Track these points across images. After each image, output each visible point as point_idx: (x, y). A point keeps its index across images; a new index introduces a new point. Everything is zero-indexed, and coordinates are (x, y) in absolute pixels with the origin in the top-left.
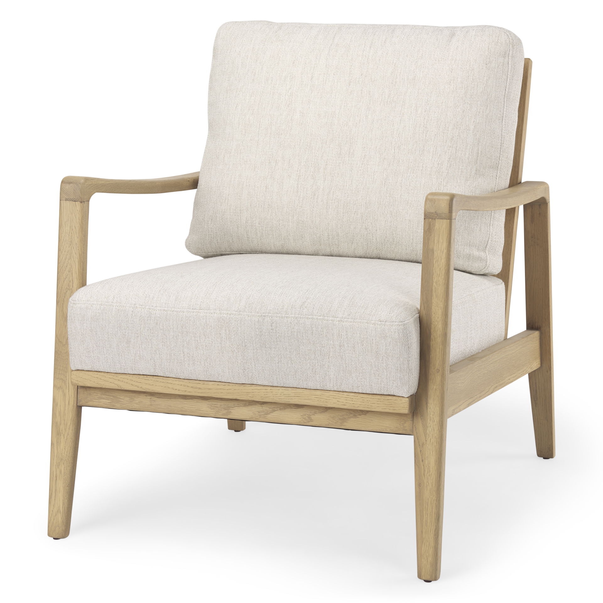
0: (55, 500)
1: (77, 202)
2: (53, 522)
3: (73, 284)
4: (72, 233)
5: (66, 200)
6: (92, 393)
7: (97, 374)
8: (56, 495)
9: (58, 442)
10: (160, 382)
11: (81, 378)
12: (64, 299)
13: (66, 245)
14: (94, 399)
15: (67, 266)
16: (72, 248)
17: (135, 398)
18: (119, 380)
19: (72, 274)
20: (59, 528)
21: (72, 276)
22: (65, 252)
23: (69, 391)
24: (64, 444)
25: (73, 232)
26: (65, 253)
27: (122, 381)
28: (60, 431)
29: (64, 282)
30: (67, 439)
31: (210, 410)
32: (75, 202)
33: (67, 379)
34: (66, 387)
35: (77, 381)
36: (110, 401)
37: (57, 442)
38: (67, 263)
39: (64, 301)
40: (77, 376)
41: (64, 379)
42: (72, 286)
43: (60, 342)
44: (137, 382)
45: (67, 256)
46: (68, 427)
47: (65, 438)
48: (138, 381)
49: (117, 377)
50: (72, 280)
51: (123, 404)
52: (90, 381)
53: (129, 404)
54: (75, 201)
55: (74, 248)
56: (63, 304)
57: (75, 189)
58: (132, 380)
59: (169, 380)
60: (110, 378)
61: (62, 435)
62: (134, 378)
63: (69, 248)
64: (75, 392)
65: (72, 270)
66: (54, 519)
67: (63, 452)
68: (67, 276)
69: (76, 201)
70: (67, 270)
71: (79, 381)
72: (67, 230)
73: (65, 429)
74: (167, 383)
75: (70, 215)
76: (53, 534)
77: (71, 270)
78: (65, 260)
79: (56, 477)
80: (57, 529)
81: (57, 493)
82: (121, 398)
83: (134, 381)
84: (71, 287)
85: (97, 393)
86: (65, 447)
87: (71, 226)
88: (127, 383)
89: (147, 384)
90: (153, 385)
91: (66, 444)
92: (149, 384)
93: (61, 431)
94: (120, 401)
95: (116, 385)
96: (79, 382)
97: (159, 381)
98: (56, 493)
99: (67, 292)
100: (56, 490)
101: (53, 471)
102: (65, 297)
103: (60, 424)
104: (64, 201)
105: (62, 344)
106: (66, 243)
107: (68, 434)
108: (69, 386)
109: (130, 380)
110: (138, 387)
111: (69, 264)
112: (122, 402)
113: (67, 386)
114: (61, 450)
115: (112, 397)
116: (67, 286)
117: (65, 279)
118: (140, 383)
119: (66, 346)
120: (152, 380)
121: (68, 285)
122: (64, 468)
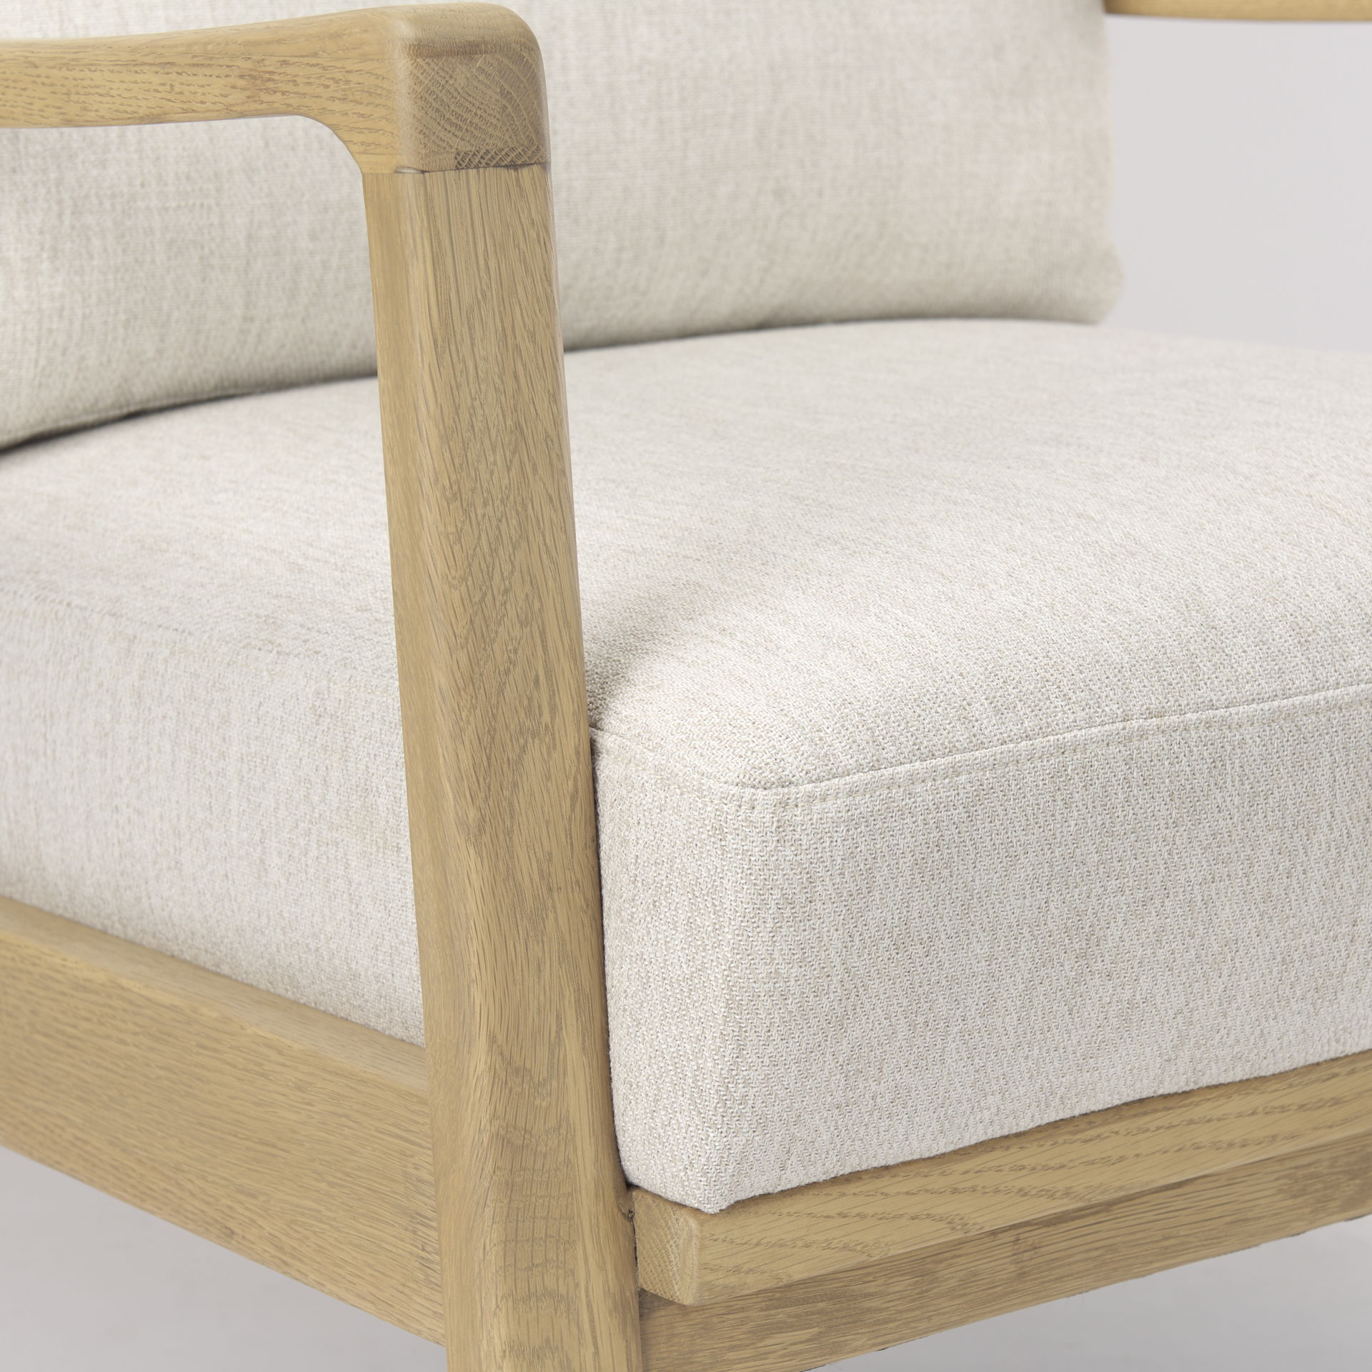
1: (525, 172)
3: (552, 695)
4: (516, 378)
5: (458, 168)
6: (715, 1320)
7: (843, 1195)
10: (1158, 1128)
11: (758, 1244)
12: (511, 805)
13: (491, 459)
14: (731, 1349)
15: (506, 591)
16: (528, 468)
17: (943, 1265)
18: (955, 1191)
19: (543, 633)
21: (545, 648)
22: (485, 504)
23: (597, 1353)
25: (524, 366)
26: (490, 508)
27: (974, 1189)
29: (501, 691)
31: (1290, 1202)
32: (512, 172)
33: (577, 1285)
34: (579, 1328)
35: (737, 1270)
36: (816, 1330)
38: (507, 568)
39: (512, 817)
40: (732, 1242)
41: (563, 1290)
42: (553, 709)
43: (517, 1070)
44: (1046, 1168)
45: (503, 526)
48: (1052, 1163)
49: (943, 1174)
50: (549, 673)
51: (886, 1322)
52: (807, 1246)
53: (913, 1310)
54: (514, 166)
55: (535, 470)
56: (509, 833)
57: (507, 87)
58: (1023, 1167)
59: (1197, 1104)
60: (907, 1193)
62: (1031, 1155)
63: (509, 470)
64: (633, 1347)
65: (541, 610)
68: (516, 651)
69: (524, 165)
70: (512, 613)
71: (745, 1268)
72: (486, 359)
74: (1191, 1122)
75: (492, 264)
77: (537, 605)
78: (494, 551)
82: (872, 1288)
83: (1033, 1169)
84: (546, 717)
85: (743, 1310)
87: (509, 332)
88: (997, 1191)
89: (1092, 1163)
90: (1121, 1159)
92: (1107, 1162)
94: (869, 1310)
95: (942, 1225)
96: (749, 1271)
97: (1153, 1129)
99: (523, 749)
102: (515, 785)
104: (451, 175)
105: (531, 1078)
106: (487, 442)
108: (592, 1321)
109: (1011, 1170)
110: (1052, 1196)
111: (517, 574)
112: (879, 1310)
113: (586, 1326)
115: (821, 1305)
116: (523, 715)
117: (507, 672)
118: (1062, 1166)
119: (554, 1083)
120: (1117, 1133)
121: (529, 712)
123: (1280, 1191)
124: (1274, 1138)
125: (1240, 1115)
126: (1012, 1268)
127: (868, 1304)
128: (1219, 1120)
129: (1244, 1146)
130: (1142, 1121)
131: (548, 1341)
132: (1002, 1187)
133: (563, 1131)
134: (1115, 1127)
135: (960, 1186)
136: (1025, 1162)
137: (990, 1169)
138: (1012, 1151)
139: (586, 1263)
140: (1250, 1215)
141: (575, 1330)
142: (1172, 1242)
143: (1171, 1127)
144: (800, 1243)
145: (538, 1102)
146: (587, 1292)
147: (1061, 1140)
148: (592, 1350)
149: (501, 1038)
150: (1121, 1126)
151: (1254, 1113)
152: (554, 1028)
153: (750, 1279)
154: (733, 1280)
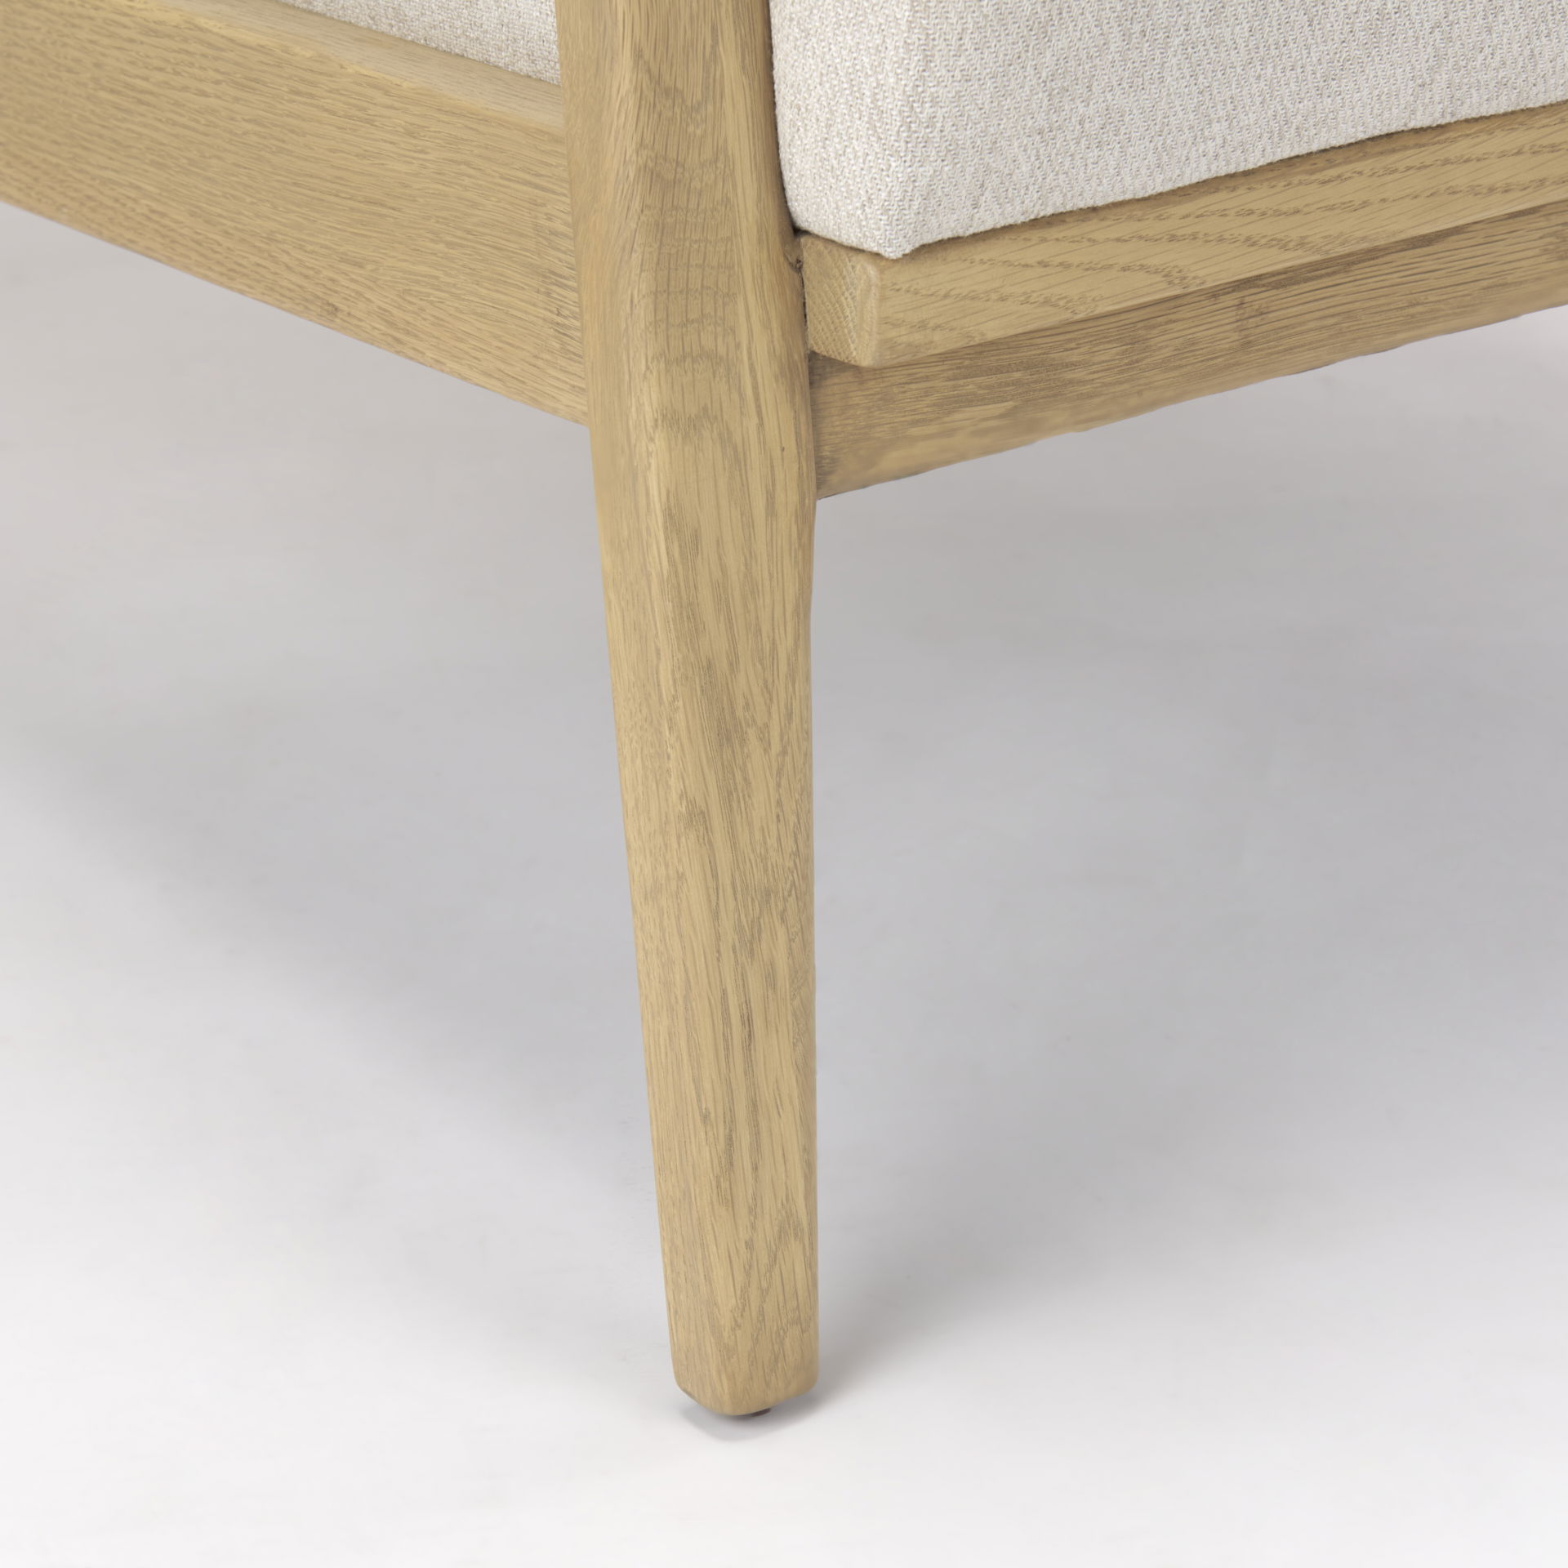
0: (755, 1169)
2: (761, 1312)
6: (895, 390)
7: (1044, 240)
8: (758, 1134)
9: (730, 793)
10: (1409, 168)
11: (946, 296)
14: (915, 423)
17: (1155, 332)
18: (1173, 238)
20: (803, 1332)
23: (761, 424)
24: (772, 784)
27: (1194, 237)
28: (733, 713)
30: (784, 752)
33: (738, 346)
34: (741, 396)
35: (922, 326)
36: (1008, 404)
37: (728, 796)
40: (916, 293)
41: (722, 350)
43: (667, 92)
44: (1278, 213)
46: (783, 668)
47: (776, 747)
48: (1284, 208)
49: (1159, 218)
51: (1088, 397)
52: (1003, 299)
53: (1120, 383)
58: (1251, 212)
59: (1454, 140)
60: (1118, 240)
61: (752, 734)
62: (1261, 197)
64: (803, 418)
66: (764, 1293)
67: (772, 842)
71: (932, 324)
73: (768, 689)
74: (1446, 162)
76: (768, 1384)
79: (747, 1021)
80: (787, 1341)
81: (763, 1124)
82: (1074, 357)
83: (1264, 214)
85: (927, 378)
86: (779, 803)
88: (1221, 240)
89: (1331, 208)
90: (1365, 204)
91: (784, 782)
92: (1348, 207)
93: (740, 713)
94: (1071, 382)
95: (1158, 278)
96: (937, 327)
97: (1402, 169)
98: (757, 1125)
100: (754, 1107)
101: (724, 992)
103: (733, 666)
105: (683, 101)
107: (790, 716)
108: (755, 387)
109: (1238, 214)
110: (1284, 247)
112: (1082, 382)
113: (749, 392)
114: (758, 836)
115: (1017, 375)
118: (1297, 212)
119: (710, 108)
120: (1360, 173)
122: (791, 940)
123: (1546, 251)
124: (1542, 182)
125: (1503, 155)
126: (1236, 336)
127: (1069, 376)
128: (1479, 160)
129: (1506, 191)
130: (1390, 159)
131: (705, 409)
132: (1227, 235)
133: (721, 165)
134: (1359, 166)
135: (1180, 233)
136: (1251, 206)
137: (1213, 213)
138: (1239, 192)
139: (748, 317)
140: (1510, 279)
141: (735, 396)
142: (1420, 309)
143: (1424, 167)
144: (994, 296)
145: (691, 129)
146: (750, 354)
147: (1295, 180)
148: (755, 420)
149: (648, 54)
150: (1365, 165)
151: (1519, 153)
152: (709, 42)
153: (937, 336)
154: (918, 337)
